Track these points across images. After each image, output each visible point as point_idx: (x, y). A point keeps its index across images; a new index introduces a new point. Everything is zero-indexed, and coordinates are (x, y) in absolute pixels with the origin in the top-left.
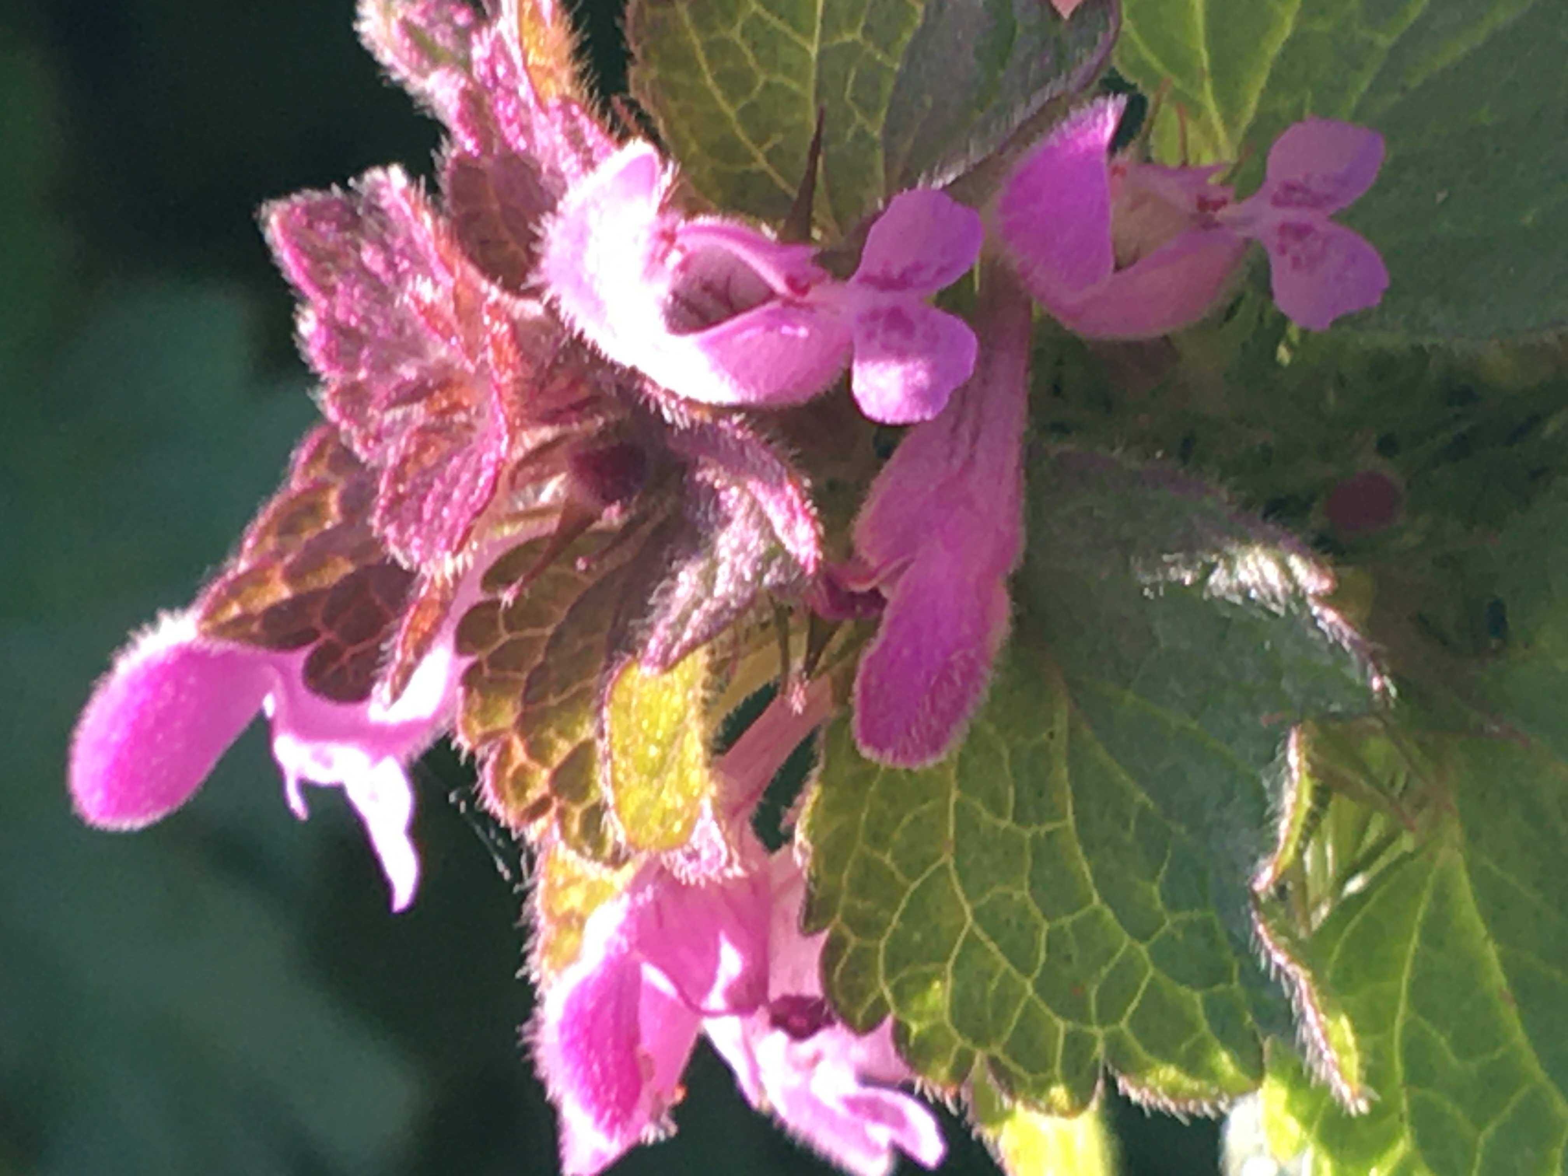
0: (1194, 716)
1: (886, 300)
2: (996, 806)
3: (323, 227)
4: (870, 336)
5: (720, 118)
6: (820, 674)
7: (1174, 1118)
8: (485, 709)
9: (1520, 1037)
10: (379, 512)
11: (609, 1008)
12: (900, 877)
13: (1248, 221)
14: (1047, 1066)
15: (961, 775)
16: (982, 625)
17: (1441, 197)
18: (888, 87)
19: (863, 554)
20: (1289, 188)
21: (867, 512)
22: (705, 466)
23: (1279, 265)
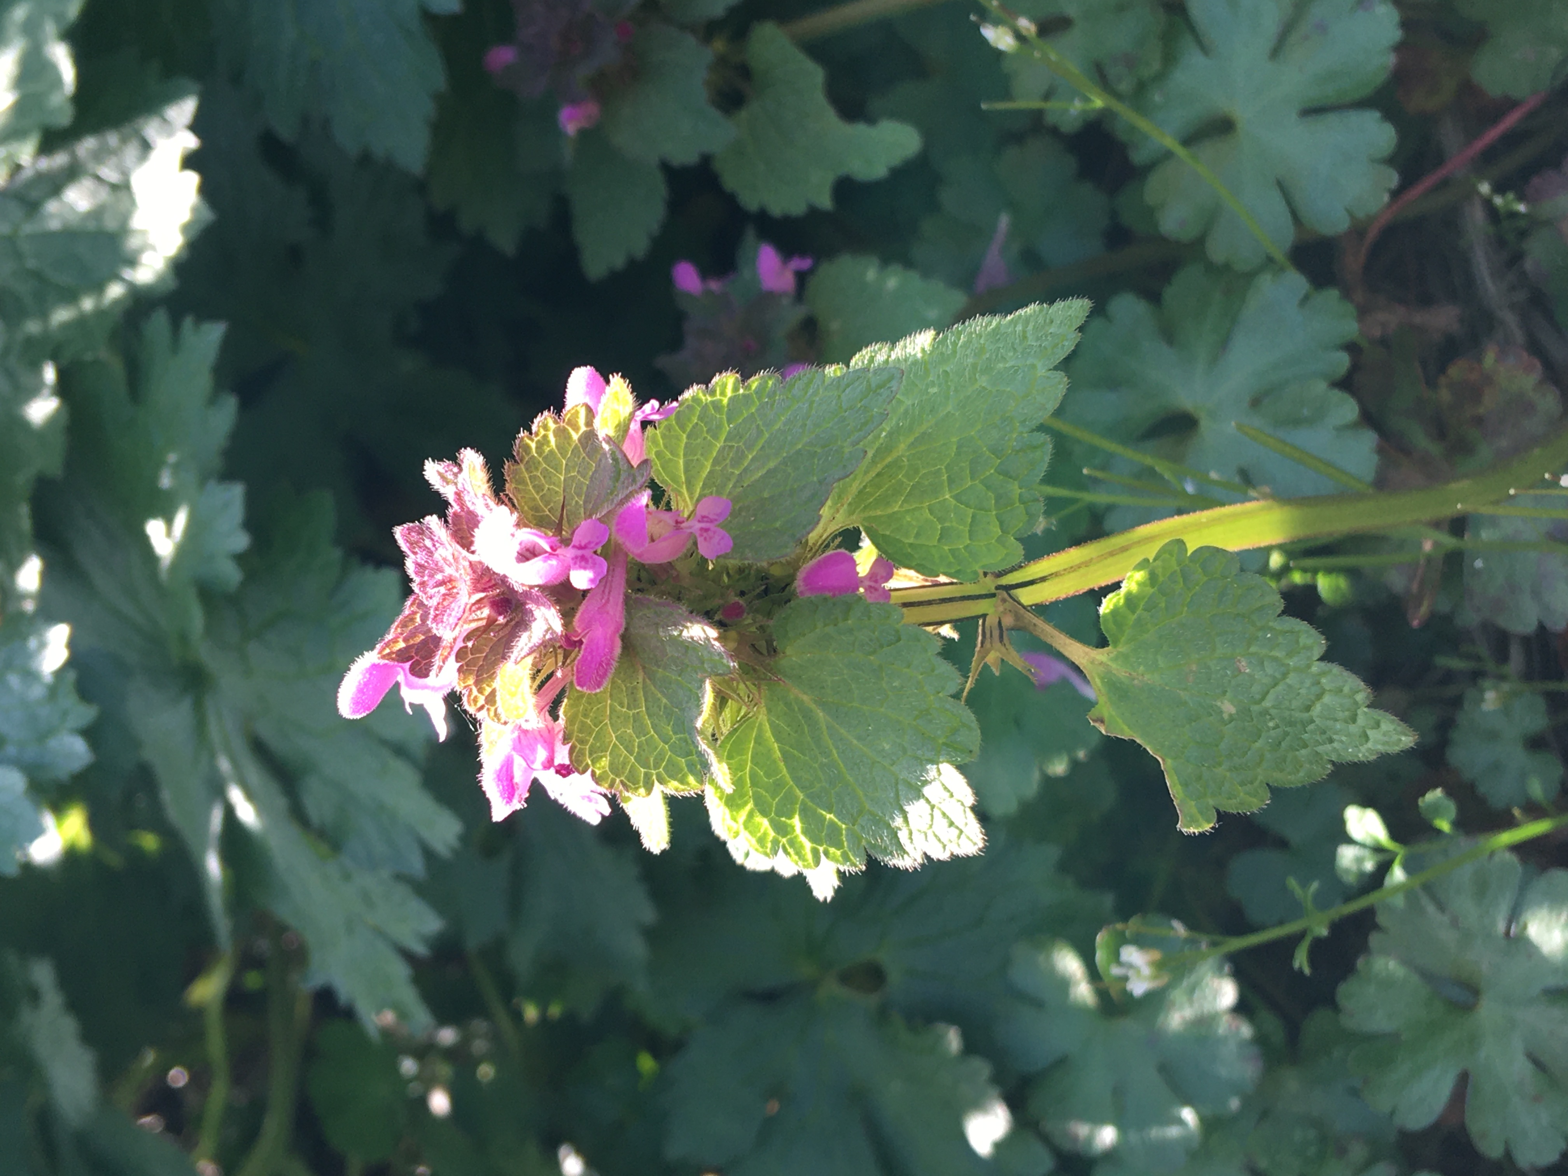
0: (680, 676)
1: (580, 553)
2: (621, 705)
3: (413, 534)
4: (575, 564)
5: (534, 499)
6: (567, 666)
7: (677, 797)
8: (464, 679)
9: (785, 771)
10: (430, 620)
11: (504, 769)
12: (593, 727)
13: (690, 527)
14: (638, 783)
15: (611, 695)
16: (612, 650)
17: (753, 519)
18: (585, 489)
19: (577, 629)
20: (703, 517)
21: (578, 615)
22: (528, 604)
23: (700, 540)
